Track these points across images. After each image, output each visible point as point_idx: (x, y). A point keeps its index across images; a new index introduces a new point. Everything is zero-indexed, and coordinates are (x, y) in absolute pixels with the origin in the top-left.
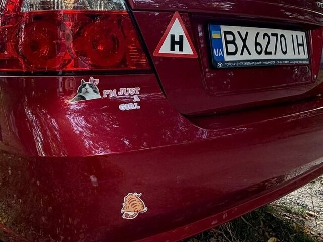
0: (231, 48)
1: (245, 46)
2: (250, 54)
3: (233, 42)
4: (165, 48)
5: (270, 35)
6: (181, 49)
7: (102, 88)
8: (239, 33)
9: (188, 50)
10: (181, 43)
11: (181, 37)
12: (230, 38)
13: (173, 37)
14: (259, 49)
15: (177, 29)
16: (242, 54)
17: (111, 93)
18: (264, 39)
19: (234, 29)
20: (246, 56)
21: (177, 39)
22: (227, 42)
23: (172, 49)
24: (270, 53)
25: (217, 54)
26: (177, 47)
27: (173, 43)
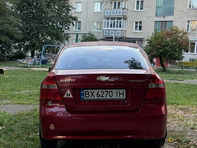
0: (87, 95)
2: (94, 97)
3: (88, 94)
4: (65, 96)
5: (104, 92)
6: (69, 96)
9: (71, 96)
10: (69, 95)
11: (69, 94)
13: (67, 93)
14: (98, 95)
15: (68, 92)
16: (91, 97)
17: (53, 104)
18: (101, 92)
19: (89, 91)
21: (68, 94)
23: (67, 96)
24: (104, 97)
27: (67, 95)
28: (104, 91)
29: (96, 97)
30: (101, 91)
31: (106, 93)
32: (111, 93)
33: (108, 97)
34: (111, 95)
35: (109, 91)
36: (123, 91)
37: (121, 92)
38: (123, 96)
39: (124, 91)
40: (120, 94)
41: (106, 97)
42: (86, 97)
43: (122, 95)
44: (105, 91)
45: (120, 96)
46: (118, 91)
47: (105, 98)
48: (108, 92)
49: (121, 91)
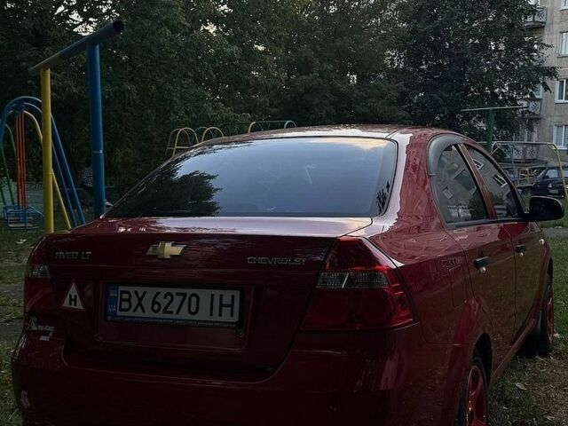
1: (140, 304)
2: (144, 311)
3: (128, 300)
4: (66, 304)
5: (174, 294)
7: (38, 323)
8: (136, 293)
9: (80, 306)
10: (75, 300)
11: (75, 296)
12: (125, 296)
13: (70, 296)
14: (156, 307)
15: (73, 291)
17: (41, 328)
18: (165, 297)
19: (131, 289)
20: (139, 313)
21: (73, 297)
22: (122, 300)
23: (70, 304)
25: (111, 309)
26: (73, 303)
27: (71, 300)
28: (174, 291)
29: (149, 313)
30: (163, 291)
31: (178, 300)
32: (194, 299)
33: (184, 314)
34: (193, 309)
35: (189, 292)
36: (233, 297)
37: (227, 300)
38: (232, 315)
39: (237, 294)
40: (222, 305)
41: (178, 313)
42: (121, 310)
43: (226, 311)
44: (177, 294)
45: (220, 315)
46: (217, 293)
47: (174, 316)
48: (184, 295)
49: (227, 295)
